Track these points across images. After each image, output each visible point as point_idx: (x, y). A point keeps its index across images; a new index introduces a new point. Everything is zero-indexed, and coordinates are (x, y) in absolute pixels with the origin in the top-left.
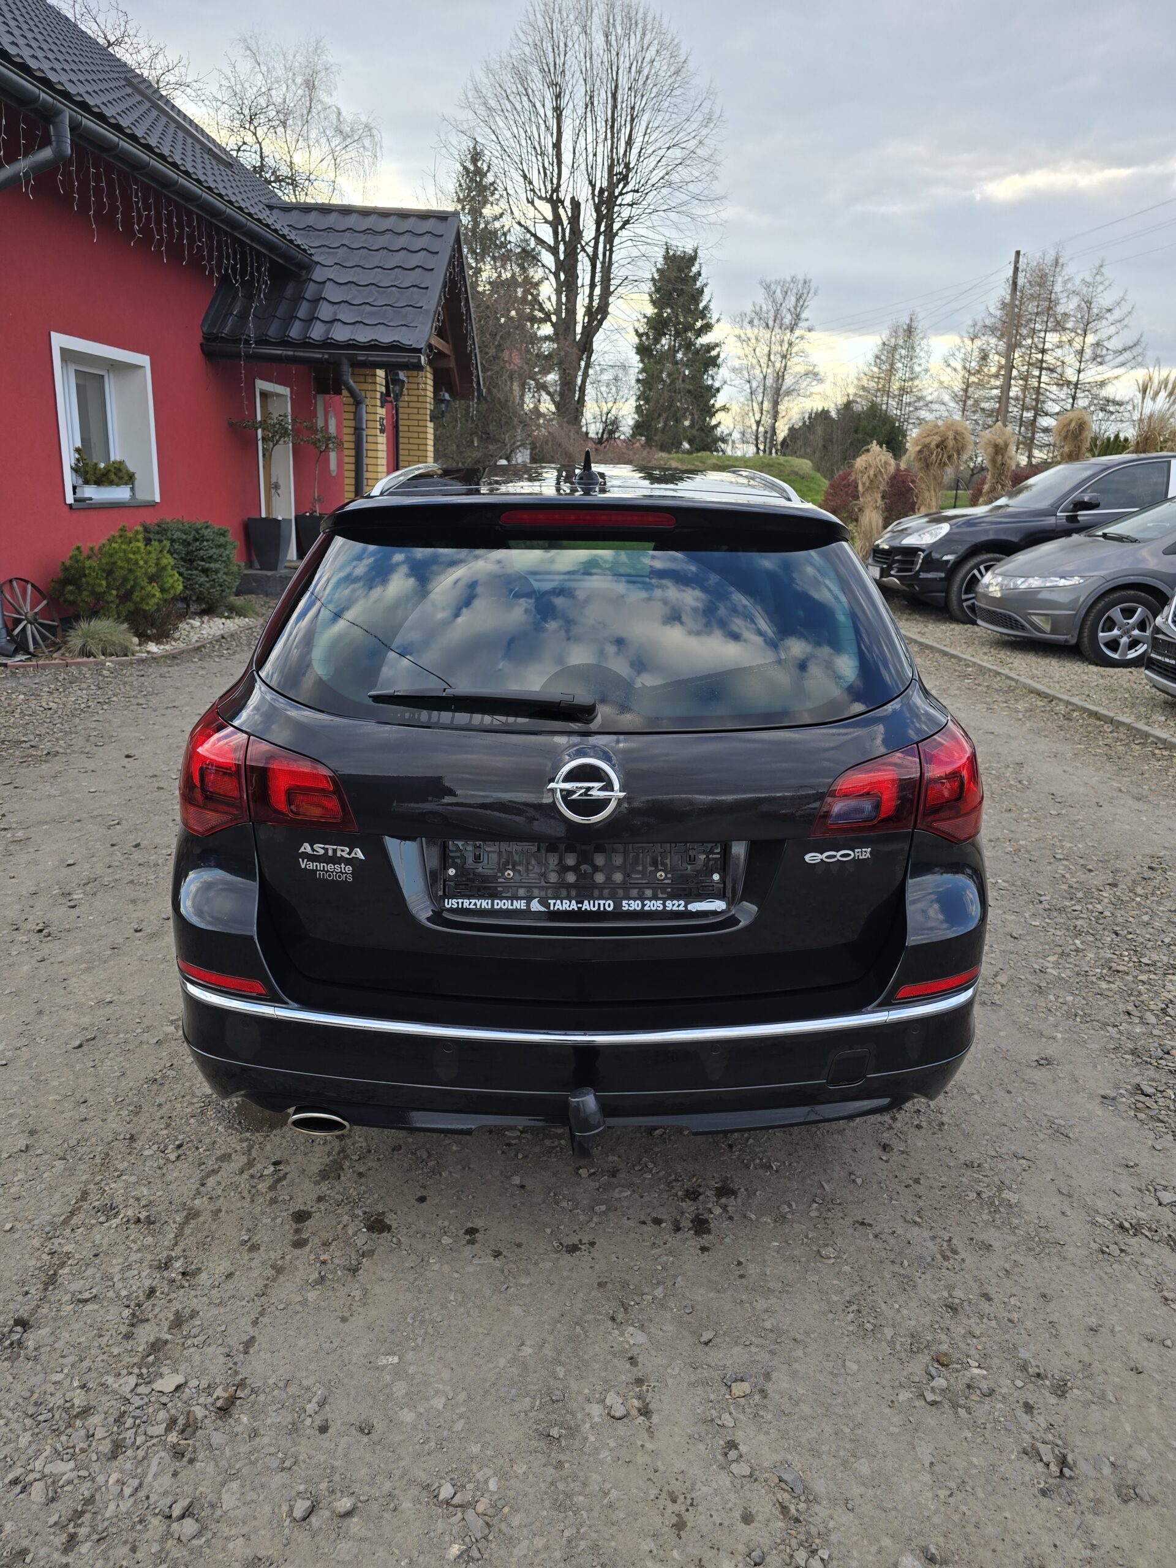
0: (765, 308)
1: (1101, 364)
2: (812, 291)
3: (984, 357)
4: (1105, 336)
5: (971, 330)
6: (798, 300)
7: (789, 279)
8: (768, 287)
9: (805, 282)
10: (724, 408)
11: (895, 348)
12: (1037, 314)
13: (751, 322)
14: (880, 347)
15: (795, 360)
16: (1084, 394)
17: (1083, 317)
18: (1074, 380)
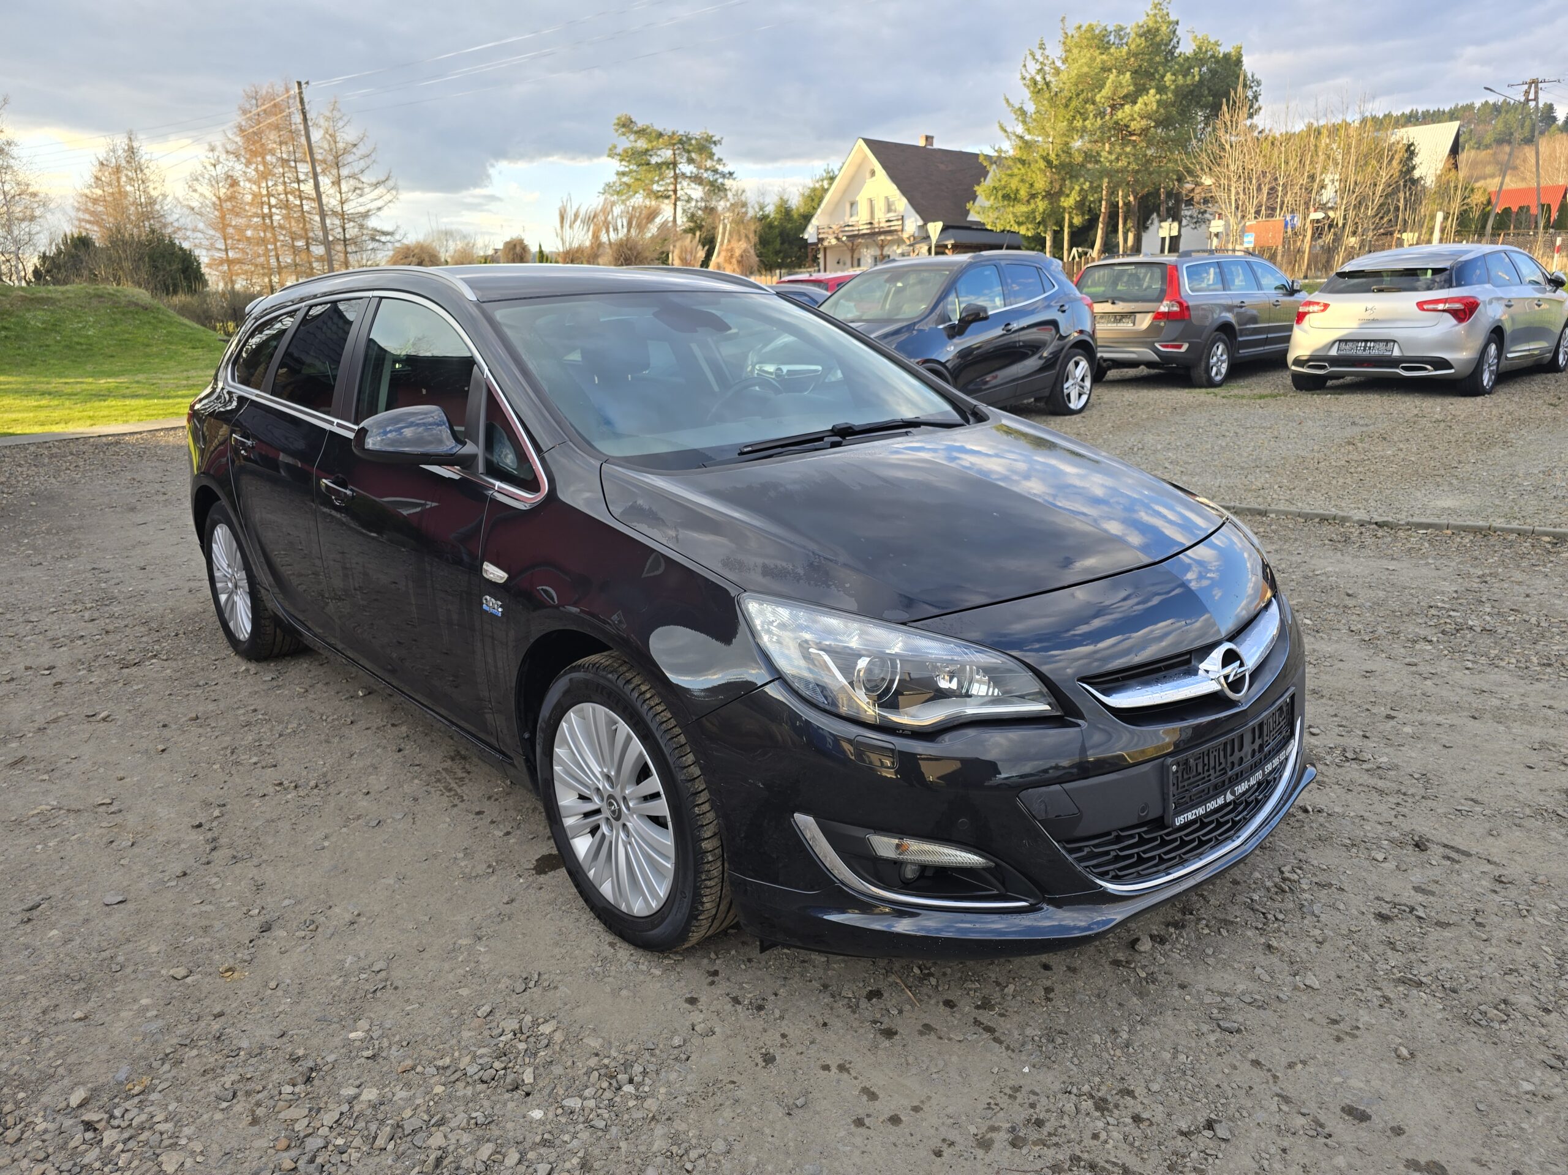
1: (361, 195)
3: (234, 184)
4: (356, 170)
11: (117, 170)
14: (98, 167)
16: (352, 224)
17: (331, 150)
18: (339, 209)
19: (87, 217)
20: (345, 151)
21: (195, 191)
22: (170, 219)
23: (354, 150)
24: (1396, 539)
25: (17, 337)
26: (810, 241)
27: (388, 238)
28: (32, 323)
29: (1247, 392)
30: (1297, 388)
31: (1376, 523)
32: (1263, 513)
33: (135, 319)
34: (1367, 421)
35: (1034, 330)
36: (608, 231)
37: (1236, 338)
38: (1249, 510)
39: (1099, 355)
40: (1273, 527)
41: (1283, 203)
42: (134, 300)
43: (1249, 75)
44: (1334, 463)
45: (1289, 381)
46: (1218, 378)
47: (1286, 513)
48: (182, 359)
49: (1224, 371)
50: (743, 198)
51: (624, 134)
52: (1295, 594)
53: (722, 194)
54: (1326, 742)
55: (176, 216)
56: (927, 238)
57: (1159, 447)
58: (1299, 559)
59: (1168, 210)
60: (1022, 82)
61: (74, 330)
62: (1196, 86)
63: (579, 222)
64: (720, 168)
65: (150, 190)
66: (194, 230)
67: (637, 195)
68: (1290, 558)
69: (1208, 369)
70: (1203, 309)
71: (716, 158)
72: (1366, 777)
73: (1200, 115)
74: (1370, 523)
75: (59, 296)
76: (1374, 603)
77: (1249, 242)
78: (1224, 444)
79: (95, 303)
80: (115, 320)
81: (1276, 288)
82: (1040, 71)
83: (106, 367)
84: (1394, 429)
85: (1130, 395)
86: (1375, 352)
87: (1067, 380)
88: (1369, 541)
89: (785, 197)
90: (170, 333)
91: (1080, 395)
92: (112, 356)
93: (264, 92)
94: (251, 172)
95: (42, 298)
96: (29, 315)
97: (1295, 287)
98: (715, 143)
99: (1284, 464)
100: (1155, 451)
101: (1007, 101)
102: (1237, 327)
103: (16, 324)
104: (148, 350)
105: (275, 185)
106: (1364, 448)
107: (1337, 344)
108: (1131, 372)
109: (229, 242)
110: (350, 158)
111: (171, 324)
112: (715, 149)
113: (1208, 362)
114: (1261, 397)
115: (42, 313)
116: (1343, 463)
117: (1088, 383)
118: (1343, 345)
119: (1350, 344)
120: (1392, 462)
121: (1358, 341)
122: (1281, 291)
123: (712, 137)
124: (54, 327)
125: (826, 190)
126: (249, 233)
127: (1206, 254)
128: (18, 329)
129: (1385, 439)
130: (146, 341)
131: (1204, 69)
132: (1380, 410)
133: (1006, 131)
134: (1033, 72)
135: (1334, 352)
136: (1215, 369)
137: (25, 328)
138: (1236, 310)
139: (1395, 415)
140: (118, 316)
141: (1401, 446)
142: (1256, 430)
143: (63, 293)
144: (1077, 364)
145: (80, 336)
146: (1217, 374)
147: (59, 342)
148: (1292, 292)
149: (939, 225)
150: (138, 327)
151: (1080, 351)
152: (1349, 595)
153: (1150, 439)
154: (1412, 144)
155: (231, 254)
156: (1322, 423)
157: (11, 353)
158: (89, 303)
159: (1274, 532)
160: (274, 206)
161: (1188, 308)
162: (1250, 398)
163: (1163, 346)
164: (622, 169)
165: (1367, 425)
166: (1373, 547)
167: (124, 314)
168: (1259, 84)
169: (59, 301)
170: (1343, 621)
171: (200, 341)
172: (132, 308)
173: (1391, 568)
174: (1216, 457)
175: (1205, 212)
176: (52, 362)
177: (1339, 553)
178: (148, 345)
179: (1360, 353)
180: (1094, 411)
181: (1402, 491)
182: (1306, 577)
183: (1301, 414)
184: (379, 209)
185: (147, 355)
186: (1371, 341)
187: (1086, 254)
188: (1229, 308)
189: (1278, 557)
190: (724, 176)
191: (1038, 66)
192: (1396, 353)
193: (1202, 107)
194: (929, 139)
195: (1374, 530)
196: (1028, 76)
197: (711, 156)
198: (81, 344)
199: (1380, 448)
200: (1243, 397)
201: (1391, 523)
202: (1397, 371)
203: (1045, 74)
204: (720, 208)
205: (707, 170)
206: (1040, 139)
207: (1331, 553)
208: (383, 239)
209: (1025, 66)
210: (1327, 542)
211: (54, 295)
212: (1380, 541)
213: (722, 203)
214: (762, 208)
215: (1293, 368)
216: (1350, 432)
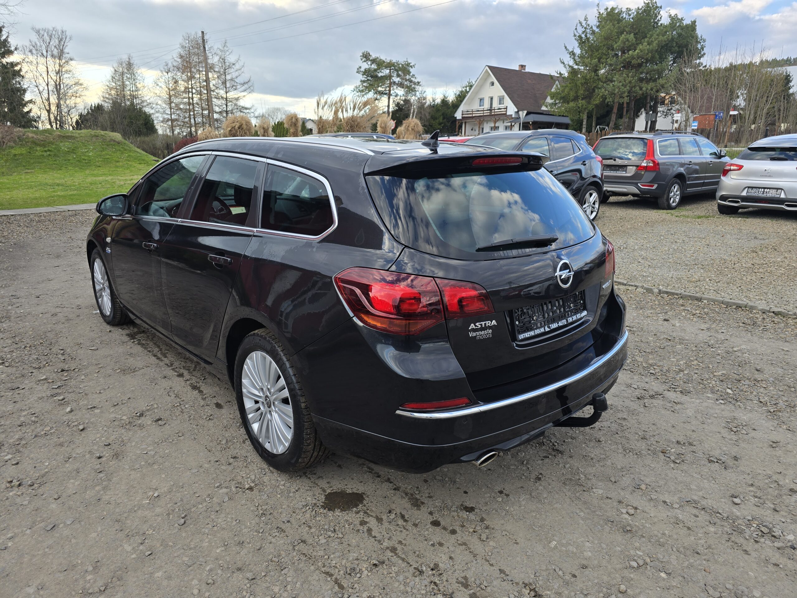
0: (38, 44)
1: (236, 89)
2: (68, 38)
3: (176, 82)
4: (234, 77)
5: (166, 68)
6: (60, 42)
7: (51, 29)
8: (38, 32)
9: (63, 32)
10: (31, 101)
11: (123, 74)
12: (199, 63)
13: (31, 51)
14: (114, 72)
15: (66, 76)
16: (230, 103)
17: (222, 66)
18: (225, 96)
19: (107, 96)
20: (229, 67)
21: (158, 85)
22: (145, 98)
23: (234, 66)
24: (787, 325)
25: (55, 155)
26: (458, 118)
27: (248, 111)
28: (63, 148)
29: (690, 213)
30: (721, 212)
31: (773, 312)
32: (700, 299)
33: (113, 148)
34: (763, 237)
35: (570, 174)
36: (342, 111)
37: (685, 182)
38: (690, 296)
39: (605, 189)
40: (706, 310)
41: (715, 105)
42: (113, 138)
43: (699, 36)
44: (744, 265)
45: (716, 208)
46: (674, 204)
47: (714, 301)
48: (133, 169)
49: (677, 200)
50: (424, 95)
51: (365, 61)
52: (720, 367)
53: (413, 93)
54: (746, 513)
55: (148, 97)
56: (519, 118)
57: (636, 247)
58: (722, 337)
59: (651, 107)
60: (574, 38)
61: (83, 153)
62: (670, 41)
63: (326, 106)
64: (413, 79)
65: (137, 84)
66: (157, 104)
67: (370, 93)
68: (716, 335)
69: (668, 199)
70: (667, 165)
71: (411, 74)
72: (777, 555)
73: (671, 58)
74: (769, 312)
75: (77, 135)
76: (775, 378)
77: (695, 126)
78: (676, 248)
79: (94, 139)
80: (103, 148)
81: (711, 154)
82: (584, 32)
83: (95, 172)
84: (781, 243)
85: (622, 212)
86: (769, 195)
87: (585, 203)
88: (770, 326)
89: (446, 95)
90: (129, 156)
91: (592, 212)
92: (100, 167)
93: (192, 37)
94: (184, 77)
95: (69, 136)
96: (61, 144)
97: (722, 154)
98: (411, 67)
99: (713, 264)
100: (634, 250)
101: (566, 48)
102: (687, 176)
103: (55, 149)
104: (117, 164)
105: (195, 83)
106: (762, 255)
107: (747, 189)
108: (623, 198)
109: (172, 110)
110: (231, 70)
111: (130, 151)
112: (411, 70)
113: (669, 195)
114: (699, 217)
115: (68, 143)
116: (750, 265)
117: (597, 206)
118: (750, 190)
119: (755, 189)
120: (781, 266)
121: (759, 188)
122: (714, 156)
123: (410, 64)
124: (73, 151)
125: (467, 92)
126: (182, 106)
127: (670, 134)
128: (56, 151)
129: (776, 250)
130: (117, 159)
131: (674, 33)
132: (771, 230)
133: (564, 63)
134: (580, 32)
135: (744, 194)
136: (672, 199)
137: (59, 151)
138: (686, 166)
139: (781, 233)
140: (105, 146)
141: (786, 255)
142: (696, 239)
143: (79, 134)
144: (591, 195)
145: (85, 156)
146: (673, 202)
147: (75, 158)
148: (720, 157)
149: (525, 112)
150: (114, 152)
151: (593, 187)
152: (757, 370)
153: (631, 242)
154: (789, 75)
155: (173, 116)
156: (736, 236)
157: (51, 163)
158: (91, 140)
159: (707, 314)
160: (195, 93)
161: (658, 164)
162: (692, 218)
163: (642, 185)
164: (363, 79)
165: (764, 239)
166: (772, 331)
167: (108, 146)
168: (704, 41)
169: (77, 138)
170: (755, 393)
171: (144, 160)
172: (112, 143)
173: (786, 349)
174: (670, 256)
175: (671, 109)
176: (70, 168)
177: (749, 334)
178: (118, 162)
179: (760, 195)
180: (600, 221)
181: (789, 288)
182: (728, 352)
183: (723, 230)
184: (244, 96)
185: (117, 167)
186: (767, 188)
187: (604, 129)
188: (682, 165)
189: (709, 334)
190: (415, 84)
191: (583, 30)
192: (783, 196)
193: (672, 54)
194: (523, 66)
195: (772, 317)
196: (578, 35)
197: (409, 73)
198: (85, 160)
199: (772, 256)
200: (688, 217)
201: (784, 313)
202: (783, 206)
203: (587, 33)
204: (412, 101)
205: (406, 80)
206: (582, 68)
207: (743, 333)
208: (245, 111)
209: (576, 29)
210: (741, 324)
211: (74, 135)
212: (777, 326)
213: (413, 97)
214: (434, 101)
215: (719, 201)
216: (754, 244)
